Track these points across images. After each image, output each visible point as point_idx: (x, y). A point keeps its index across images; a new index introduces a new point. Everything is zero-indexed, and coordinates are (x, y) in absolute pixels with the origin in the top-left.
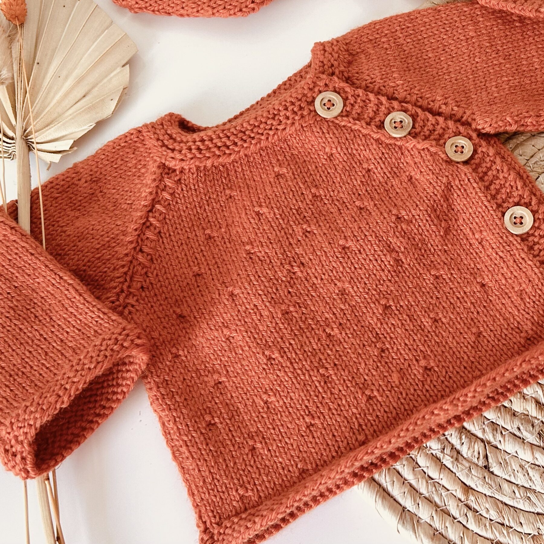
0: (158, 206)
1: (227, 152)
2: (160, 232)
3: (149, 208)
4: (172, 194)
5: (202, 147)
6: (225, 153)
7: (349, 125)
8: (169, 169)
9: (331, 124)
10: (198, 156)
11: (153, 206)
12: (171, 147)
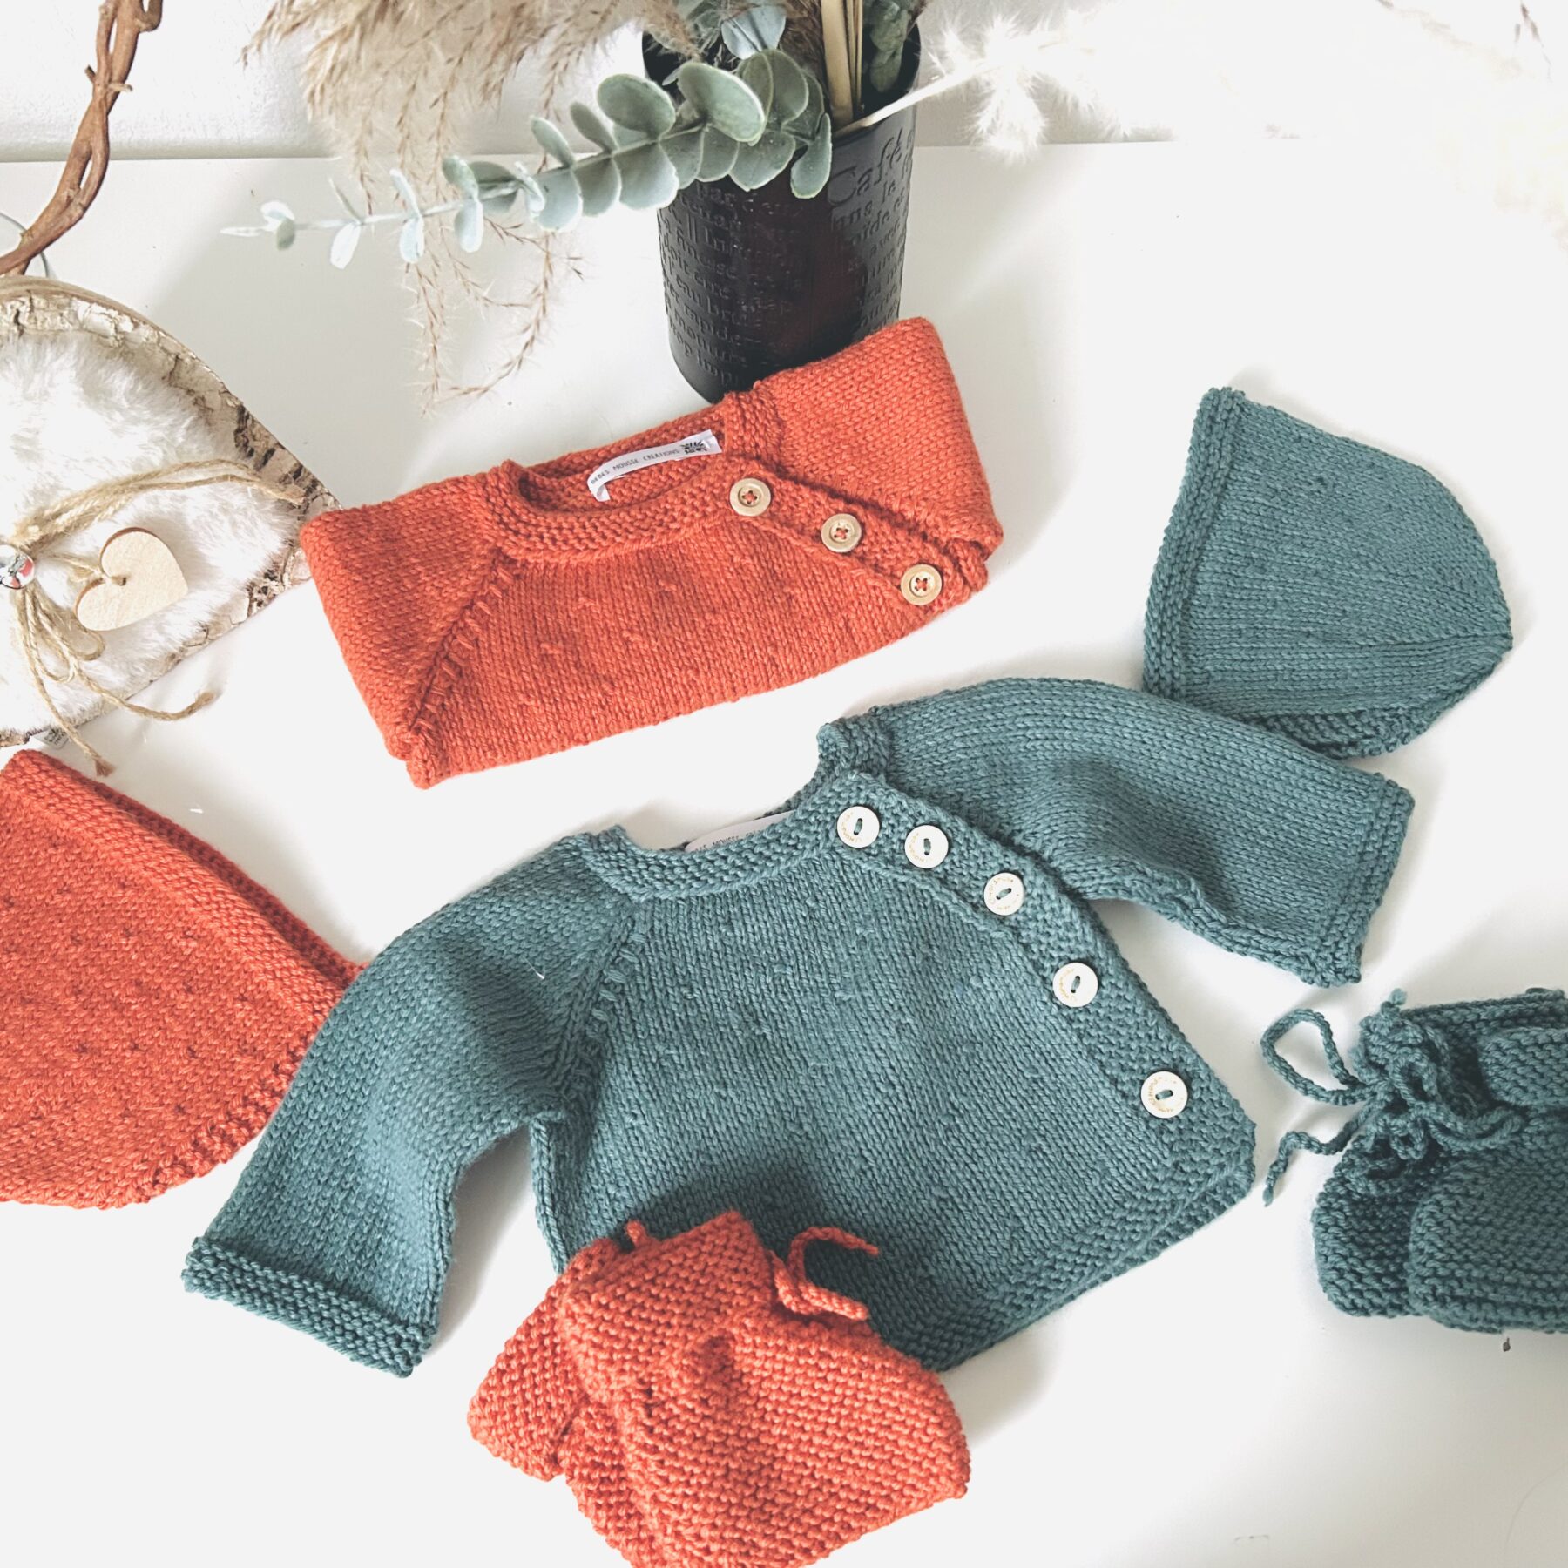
0: (480, 604)
1: (591, 546)
2: (477, 640)
3: (468, 604)
4: (503, 591)
5: (558, 537)
6: (587, 548)
7: (773, 531)
8: (506, 557)
9: (745, 527)
10: (552, 547)
11: (473, 604)
12: (513, 527)
